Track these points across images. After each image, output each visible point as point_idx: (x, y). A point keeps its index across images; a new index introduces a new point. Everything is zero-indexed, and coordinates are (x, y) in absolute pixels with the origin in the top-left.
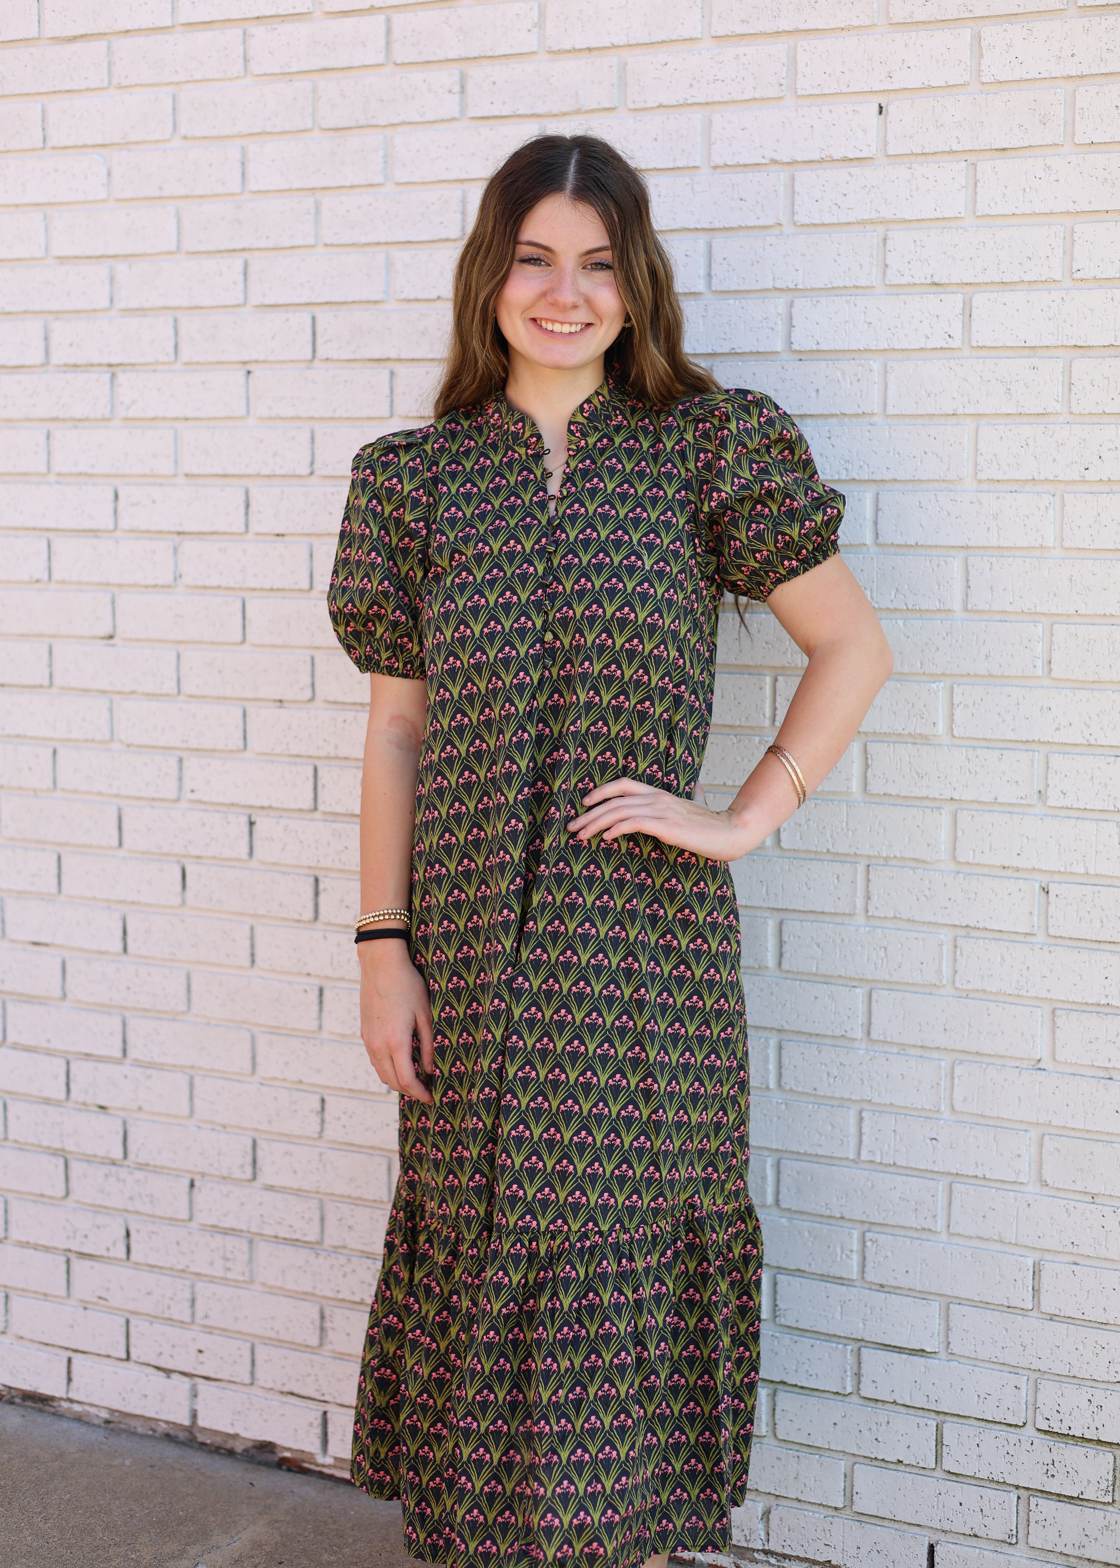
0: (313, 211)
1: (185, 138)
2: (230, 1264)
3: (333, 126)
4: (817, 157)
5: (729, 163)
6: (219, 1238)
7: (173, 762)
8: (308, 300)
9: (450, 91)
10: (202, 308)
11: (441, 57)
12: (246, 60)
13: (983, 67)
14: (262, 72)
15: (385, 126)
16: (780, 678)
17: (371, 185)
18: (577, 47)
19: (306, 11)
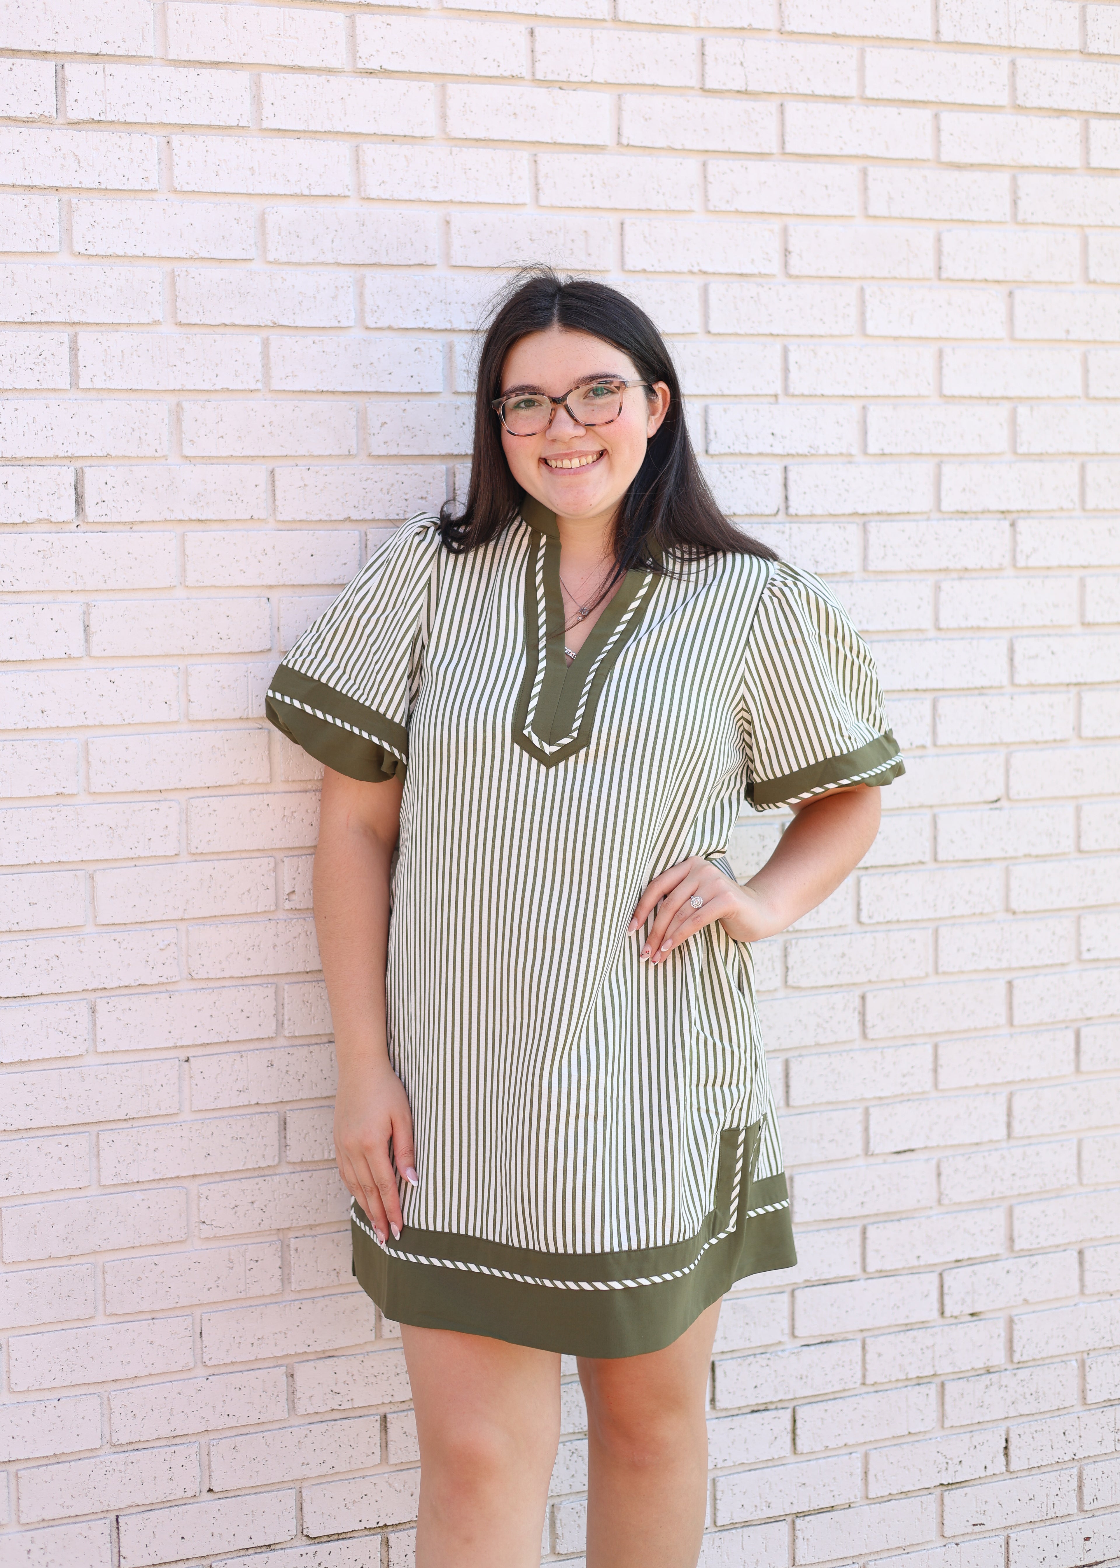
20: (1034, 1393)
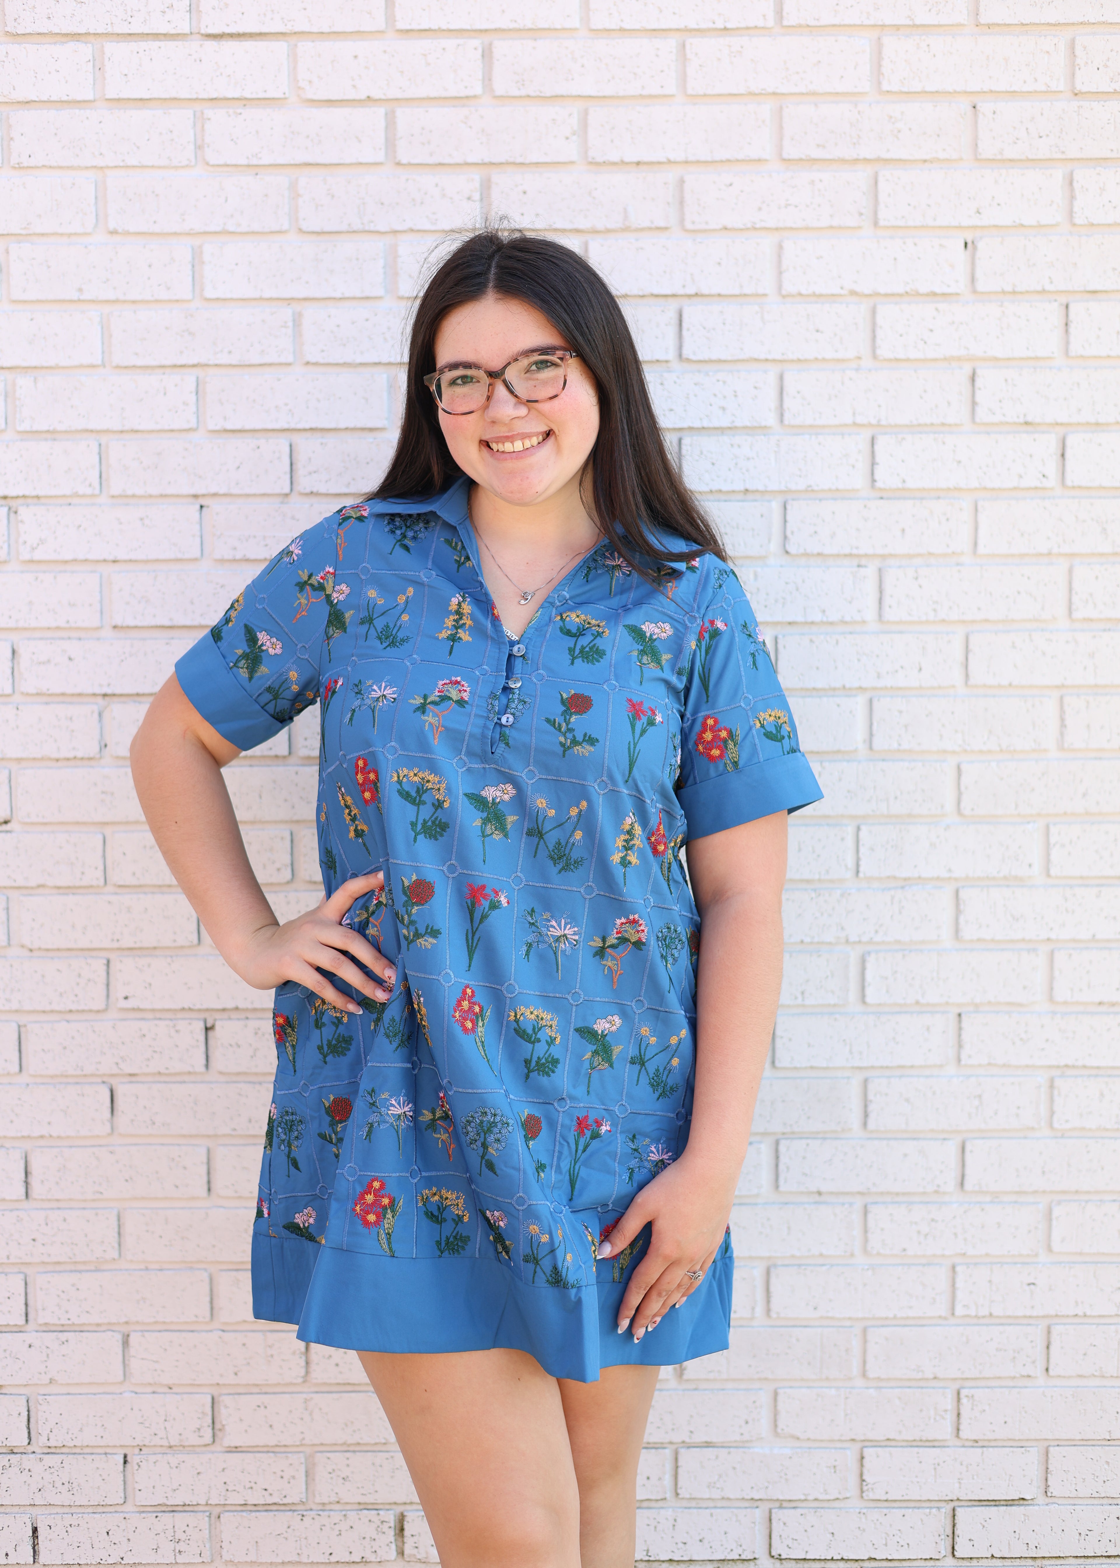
0: (290, 324)
1: (114, 232)
2: (182, 1546)
3: (318, 229)
4: (900, 289)
5: (804, 292)
6: (166, 1518)
7: (99, 965)
8: (286, 426)
9: (469, 198)
10: (137, 431)
11: (459, 160)
12: (199, 147)
13: (1076, 209)
14: (221, 162)
15: (386, 233)
16: (863, 828)
17: (367, 298)
18: (626, 160)
19: (282, 96)
20: (66, 1484)
